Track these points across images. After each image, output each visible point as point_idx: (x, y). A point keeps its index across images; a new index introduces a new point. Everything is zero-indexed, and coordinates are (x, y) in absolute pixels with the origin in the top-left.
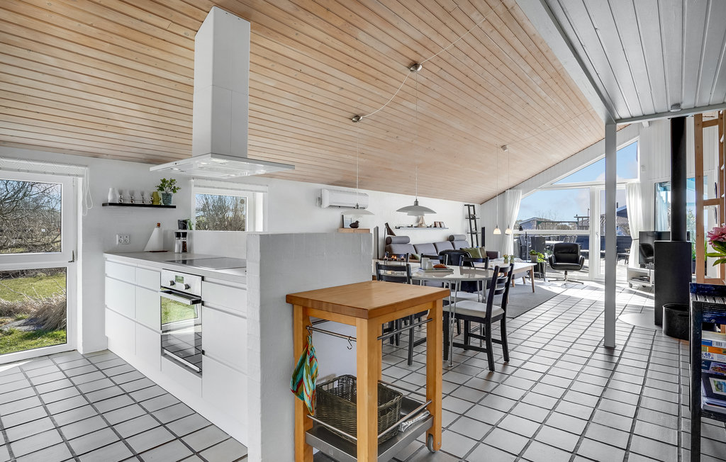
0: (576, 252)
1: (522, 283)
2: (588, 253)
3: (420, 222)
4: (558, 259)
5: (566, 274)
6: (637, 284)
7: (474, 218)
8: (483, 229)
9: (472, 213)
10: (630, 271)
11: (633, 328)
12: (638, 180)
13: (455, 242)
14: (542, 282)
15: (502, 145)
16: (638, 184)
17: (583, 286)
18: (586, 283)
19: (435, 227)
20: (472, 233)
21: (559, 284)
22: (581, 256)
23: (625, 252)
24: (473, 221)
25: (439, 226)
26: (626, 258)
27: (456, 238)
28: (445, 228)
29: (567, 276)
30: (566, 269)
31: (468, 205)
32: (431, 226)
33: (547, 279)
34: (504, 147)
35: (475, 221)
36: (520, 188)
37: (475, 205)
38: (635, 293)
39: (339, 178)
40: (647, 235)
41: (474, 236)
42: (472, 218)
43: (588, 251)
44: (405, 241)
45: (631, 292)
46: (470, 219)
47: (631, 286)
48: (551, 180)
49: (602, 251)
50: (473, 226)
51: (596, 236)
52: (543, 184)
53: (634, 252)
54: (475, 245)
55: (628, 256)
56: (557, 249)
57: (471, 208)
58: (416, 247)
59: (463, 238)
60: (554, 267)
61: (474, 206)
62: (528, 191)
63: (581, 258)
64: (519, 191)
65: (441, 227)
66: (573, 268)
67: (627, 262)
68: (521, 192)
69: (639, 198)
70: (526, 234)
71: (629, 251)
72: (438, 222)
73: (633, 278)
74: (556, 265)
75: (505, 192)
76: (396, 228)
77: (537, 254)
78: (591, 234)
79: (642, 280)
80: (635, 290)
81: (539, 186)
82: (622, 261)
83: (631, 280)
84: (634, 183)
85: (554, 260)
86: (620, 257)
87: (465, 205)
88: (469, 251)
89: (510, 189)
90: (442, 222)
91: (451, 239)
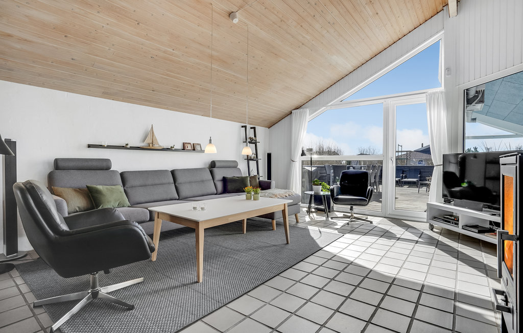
0: (364, 182)
6: (440, 227)
7: (254, 141)
8: (269, 156)
9: (251, 135)
10: (430, 207)
12: (442, 89)
13: (216, 170)
16: (441, 92)
19: (183, 149)
20: (249, 159)
22: (369, 187)
23: (426, 181)
25: (190, 148)
26: (428, 186)
27: (217, 164)
28: (202, 151)
30: (352, 203)
31: (245, 127)
32: (171, 148)
33: (330, 216)
34: (231, 15)
35: (256, 146)
36: (306, 108)
37: (256, 127)
40: (450, 162)
41: (253, 163)
42: (250, 142)
45: (431, 241)
47: (432, 228)
48: (340, 95)
49: (397, 179)
51: (390, 161)
52: (332, 101)
55: (429, 184)
57: (250, 130)
59: (233, 164)
61: (254, 128)
62: (316, 111)
63: (369, 190)
64: (305, 110)
65: (194, 150)
66: (358, 203)
67: (428, 190)
68: (308, 111)
69: (442, 111)
70: (311, 161)
71: (431, 179)
72: (190, 143)
73: (435, 218)
74: (338, 198)
75: (291, 113)
76: (89, 146)
77: (320, 184)
78: (385, 159)
79: (447, 221)
80: (436, 236)
81: (328, 103)
82: (424, 188)
83: (433, 220)
84: (436, 92)
85: (337, 193)
86: (423, 185)
87: (242, 127)
88: (233, 180)
89: (297, 109)
90: (199, 144)
91: (213, 166)
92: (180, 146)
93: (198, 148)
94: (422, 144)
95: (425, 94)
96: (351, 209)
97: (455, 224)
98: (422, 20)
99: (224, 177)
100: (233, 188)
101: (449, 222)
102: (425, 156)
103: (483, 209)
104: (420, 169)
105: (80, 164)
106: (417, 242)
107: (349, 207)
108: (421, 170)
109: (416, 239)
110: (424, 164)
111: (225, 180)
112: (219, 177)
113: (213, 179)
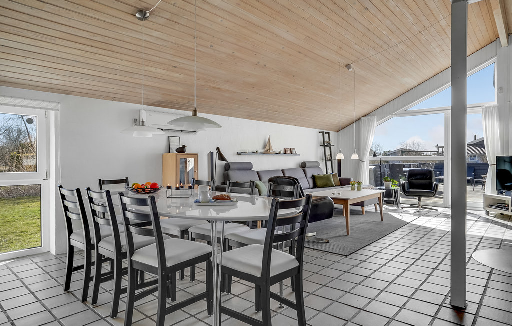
0: (431, 179)
1: (374, 211)
2: (443, 179)
3: (267, 148)
4: (412, 186)
5: (420, 200)
6: (494, 212)
7: (329, 145)
9: (327, 140)
10: (486, 198)
11: (491, 273)
12: (495, 103)
13: (307, 169)
14: (396, 208)
15: (346, 63)
16: (495, 107)
17: (437, 214)
18: (440, 210)
19: (286, 153)
20: (326, 160)
21: (413, 211)
22: (435, 183)
23: (482, 178)
24: (328, 149)
25: (289, 152)
26: (483, 184)
27: (308, 165)
28: (296, 154)
29: (422, 203)
30: (420, 195)
31: (323, 133)
32: (280, 153)
33: (401, 206)
34: (348, 66)
35: (330, 148)
36: (374, 115)
37: (331, 132)
38: (492, 222)
39: (159, 98)
40: (505, 161)
41: (329, 163)
42: (326, 145)
43: (443, 177)
44: (247, 168)
45: (487, 221)
46: (325, 146)
47: (488, 214)
50: (328, 153)
52: (397, 110)
53: (490, 178)
54: (330, 172)
55: (485, 182)
56: (412, 175)
57: (326, 136)
58: (261, 174)
59: (316, 165)
60: (407, 193)
61: (329, 133)
62: (383, 118)
63: (435, 184)
64: (374, 117)
65: (292, 154)
66: (426, 195)
67: (483, 188)
68: (376, 118)
69: (496, 122)
70: (380, 161)
71: (486, 177)
72: (289, 149)
73: (490, 206)
74: (409, 191)
75: (360, 119)
76: (238, 154)
77: (391, 181)
78: (446, 160)
79: (500, 207)
80: (492, 219)
81: (394, 112)
82: (479, 187)
83: (488, 207)
84: (491, 107)
85: (407, 187)
86: (478, 183)
87: (320, 133)
88: (321, 178)
89: (365, 116)
90: (294, 149)
91: (303, 166)
92: (283, 152)
93: (294, 152)
94: (476, 136)
97: (507, 209)
98: (478, 47)
99: (313, 175)
100: (322, 184)
101: (502, 208)
102: (479, 151)
104: (474, 167)
105: (241, 167)
106: (477, 221)
107: (418, 198)
108: (476, 168)
109: (476, 219)
110: (477, 161)
111: (313, 178)
112: (309, 175)
113: (306, 177)
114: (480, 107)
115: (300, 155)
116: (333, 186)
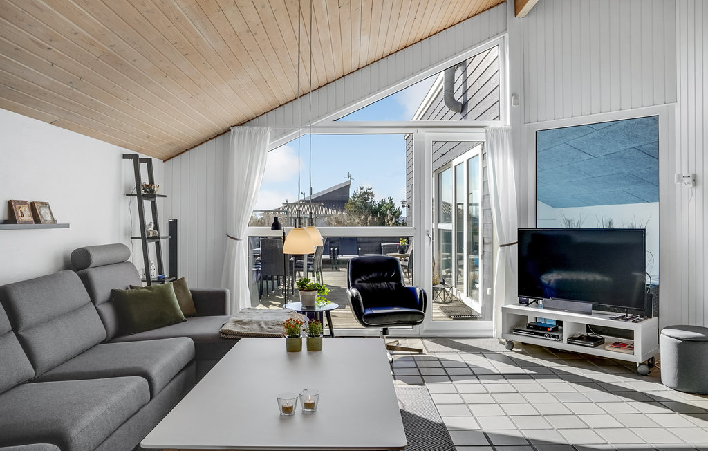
7: (151, 194)
8: (173, 226)
9: (145, 180)
10: (507, 314)
12: (507, 123)
16: (507, 130)
19: (12, 220)
20: (145, 238)
24: (147, 204)
25: (28, 216)
27: (96, 258)
28: (54, 224)
31: (135, 157)
35: (154, 203)
36: (265, 125)
37: (153, 159)
41: (151, 246)
42: (145, 193)
46: (140, 198)
47: (511, 347)
50: (149, 219)
52: (319, 117)
54: (153, 272)
57: (143, 167)
59: (117, 255)
61: (149, 161)
65: (36, 221)
68: (269, 131)
72: (24, 203)
73: (514, 330)
75: (228, 131)
78: (418, 234)
79: (538, 334)
83: (511, 333)
84: (500, 128)
87: (125, 156)
89: (241, 124)
90: (45, 204)
91: (79, 262)
93: (44, 214)
95: (483, 130)
96: (385, 332)
97: (554, 337)
99: (113, 291)
101: (542, 334)
103: (593, 311)
107: (381, 329)
111: (117, 298)
112: (103, 293)
113: (93, 299)
114: (483, 127)
115: (67, 226)
116: (178, 320)
